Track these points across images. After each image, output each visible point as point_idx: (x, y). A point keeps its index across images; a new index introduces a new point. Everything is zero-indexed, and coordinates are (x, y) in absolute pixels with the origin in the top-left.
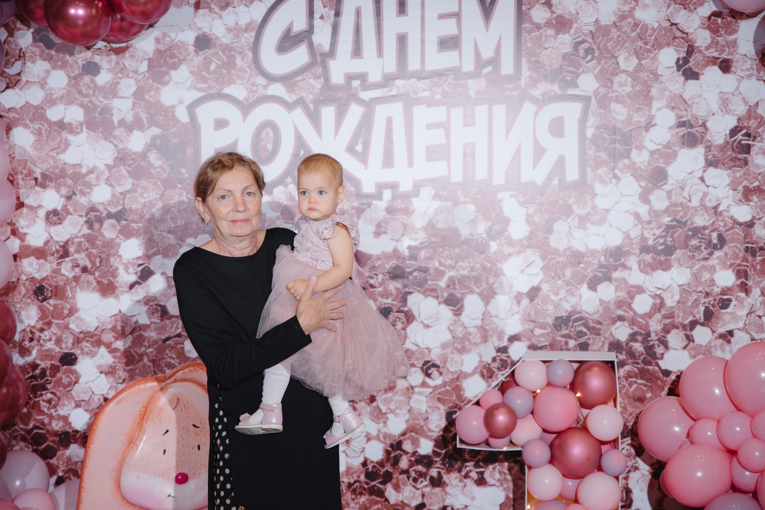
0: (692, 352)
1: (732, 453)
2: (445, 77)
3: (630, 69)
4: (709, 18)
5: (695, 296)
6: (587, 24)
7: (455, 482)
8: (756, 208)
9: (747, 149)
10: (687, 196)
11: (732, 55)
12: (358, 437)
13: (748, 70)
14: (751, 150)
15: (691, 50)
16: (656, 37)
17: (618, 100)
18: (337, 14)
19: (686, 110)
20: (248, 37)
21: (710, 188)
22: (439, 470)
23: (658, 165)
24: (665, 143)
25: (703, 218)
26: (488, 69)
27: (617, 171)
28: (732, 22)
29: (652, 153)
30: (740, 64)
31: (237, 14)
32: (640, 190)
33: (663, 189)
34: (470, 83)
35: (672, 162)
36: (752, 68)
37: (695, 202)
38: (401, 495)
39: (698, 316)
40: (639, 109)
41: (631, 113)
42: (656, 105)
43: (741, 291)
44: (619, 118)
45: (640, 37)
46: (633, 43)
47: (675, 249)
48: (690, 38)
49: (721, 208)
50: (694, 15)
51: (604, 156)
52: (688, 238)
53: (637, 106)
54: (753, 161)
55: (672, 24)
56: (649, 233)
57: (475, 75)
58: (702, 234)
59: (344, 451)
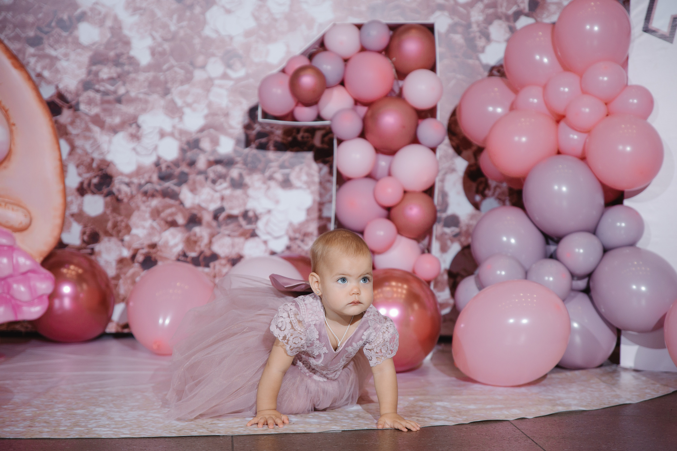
1: (560, 117)
7: (258, 184)
12: (150, 133)
22: (240, 170)
38: (197, 198)
39: (522, 6)
59: (134, 149)
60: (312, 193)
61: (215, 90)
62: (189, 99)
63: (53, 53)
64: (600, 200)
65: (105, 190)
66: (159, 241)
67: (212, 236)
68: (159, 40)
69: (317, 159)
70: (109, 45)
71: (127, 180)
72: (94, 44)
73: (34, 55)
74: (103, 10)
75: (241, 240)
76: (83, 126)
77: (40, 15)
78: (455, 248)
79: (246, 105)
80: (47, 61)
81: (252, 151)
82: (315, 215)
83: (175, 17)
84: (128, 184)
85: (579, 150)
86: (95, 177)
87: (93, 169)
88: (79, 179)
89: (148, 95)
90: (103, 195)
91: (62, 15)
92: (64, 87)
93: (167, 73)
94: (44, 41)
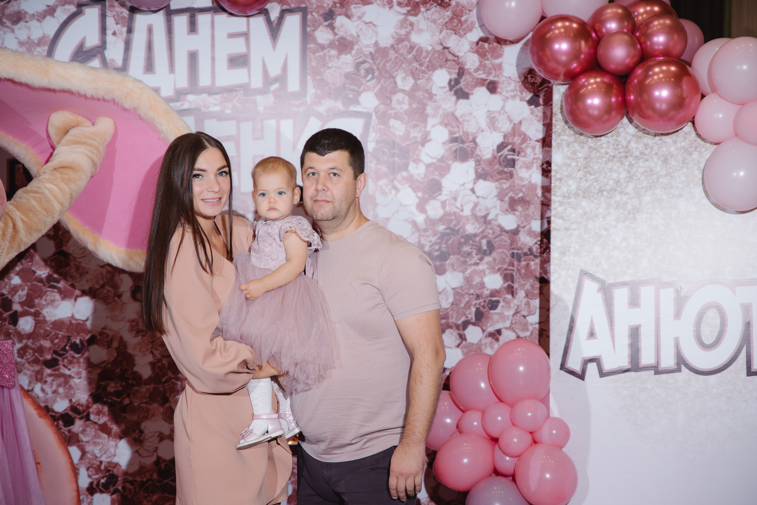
0: (465, 350)
1: (495, 440)
2: (234, 93)
3: (407, 88)
4: (477, 43)
5: (467, 298)
6: (367, 46)
8: (521, 216)
9: (512, 163)
10: (459, 205)
11: (498, 77)
12: (151, 437)
13: (512, 91)
14: (516, 163)
15: (461, 72)
16: (430, 59)
17: (397, 117)
18: (130, 31)
19: (458, 127)
20: (41, 51)
21: (480, 199)
23: (433, 177)
24: (439, 157)
25: (474, 226)
26: (275, 86)
27: (396, 183)
28: (497, 47)
29: (428, 166)
30: (506, 85)
31: (29, 28)
32: (417, 201)
33: (438, 200)
34: (259, 98)
35: (446, 175)
36: (515, 90)
37: (467, 212)
39: (470, 316)
40: (415, 126)
41: (408, 129)
42: (431, 121)
43: (508, 293)
44: (398, 133)
45: (416, 59)
46: (410, 64)
47: (449, 255)
48: (461, 61)
49: (490, 217)
50: (464, 40)
51: (384, 168)
52: (461, 244)
53: (414, 122)
54: (518, 174)
55: (445, 48)
56: (425, 240)
57: (263, 91)
58: (473, 241)
59: (137, 451)
63: (67, 372)
65: (112, 489)
68: (159, 356)
70: (115, 363)
71: (131, 479)
72: (102, 363)
73: (50, 375)
74: (111, 334)
76: (93, 434)
80: (62, 379)
84: (131, 483)
85: (510, 471)
86: (103, 478)
87: (101, 471)
88: (89, 480)
89: (150, 404)
90: (109, 494)
91: (75, 340)
92: (76, 401)
93: (166, 384)
94: (59, 363)
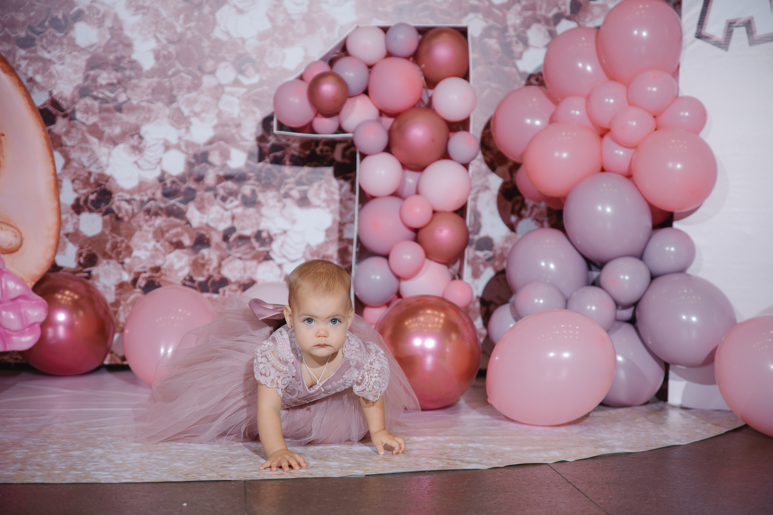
1: (603, 130)
7: (272, 202)
12: (154, 145)
22: (252, 187)
38: (205, 216)
39: (563, 8)
59: (136, 162)
60: (332, 212)
61: (225, 98)
62: (197, 108)
63: (47, 56)
64: (647, 221)
65: (104, 208)
66: (163, 264)
67: (222, 259)
68: (164, 42)
69: (337, 174)
70: (108, 47)
71: (128, 197)
72: (91, 46)
73: (25, 58)
74: (102, 9)
75: (254, 263)
76: (80, 136)
77: (32, 14)
78: (488, 273)
79: (260, 115)
80: (40, 64)
81: (266, 166)
82: (335, 236)
83: (182, 17)
84: (129, 201)
85: (625, 168)
86: (93, 193)
87: (90, 185)
88: (75, 196)
89: (152, 103)
90: (101, 214)
91: (56, 14)
92: (59, 93)
93: (173, 79)
94: (37, 42)
